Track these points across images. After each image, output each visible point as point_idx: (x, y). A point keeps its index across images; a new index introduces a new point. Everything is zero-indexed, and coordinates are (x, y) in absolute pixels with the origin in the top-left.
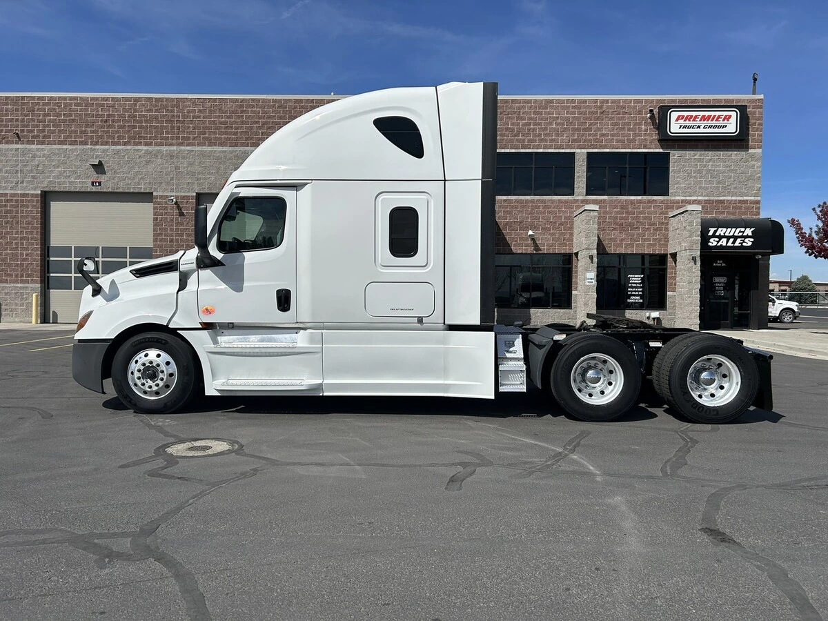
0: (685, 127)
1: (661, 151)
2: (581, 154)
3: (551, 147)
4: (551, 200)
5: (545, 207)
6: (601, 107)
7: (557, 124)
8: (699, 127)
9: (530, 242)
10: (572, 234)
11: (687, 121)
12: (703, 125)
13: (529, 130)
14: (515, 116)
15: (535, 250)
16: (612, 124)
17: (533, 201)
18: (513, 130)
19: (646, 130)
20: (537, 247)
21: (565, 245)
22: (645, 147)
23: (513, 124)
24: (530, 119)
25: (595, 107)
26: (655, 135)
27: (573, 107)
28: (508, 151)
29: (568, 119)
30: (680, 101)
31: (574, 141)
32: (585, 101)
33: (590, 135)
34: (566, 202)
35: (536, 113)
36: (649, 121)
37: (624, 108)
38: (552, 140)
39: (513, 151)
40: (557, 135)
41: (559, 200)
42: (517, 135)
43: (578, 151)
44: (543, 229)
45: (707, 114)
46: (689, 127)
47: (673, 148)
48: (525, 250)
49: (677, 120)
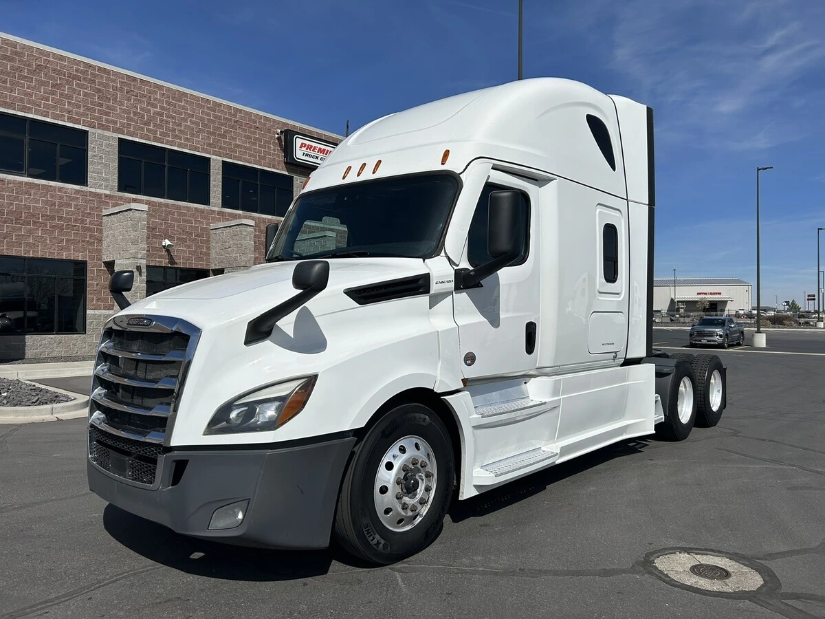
0: (307, 155)
1: (287, 173)
2: (216, 162)
3: (185, 146)
4: (187, 207)
5: (180, 214)
6: (235, 116)
7: (193, 123)
8: (317, 158)
9: (164, 253)
10: (208, 248)
11: (308, 150)
12: (320, 157)
13: (162, 121)
14: (144, 99)
15: (170, 262)
16: (245, 137)
17: (167, 205)
18: (143, 116)
19: (274, 150)
20: (172, 261)
21: (201, 259)
22: (274, 167)
23: (142, 109)
24: (162, 108)
25: (230, 114)
26: (281, 157)
27: (208, 108)
28: (137, 140)
29: (202, 119)
30: (301, 129)
31: (209, 145)
32: (220, 105)
33: (225, 143)
34: (202, 211)
35: (170, 104)
36: (277, 141)
37: (256, 122)
38: (187, 139)
39: (144, 141)
40: (192, 135)
41: (196, 208)
42: (147, 124)
43: (213, 157)
44: (178, 239)
45: (323, 147)
46: (310, 156)
47: (296, 173)
48: (159, 262)
49: (301, 147)
